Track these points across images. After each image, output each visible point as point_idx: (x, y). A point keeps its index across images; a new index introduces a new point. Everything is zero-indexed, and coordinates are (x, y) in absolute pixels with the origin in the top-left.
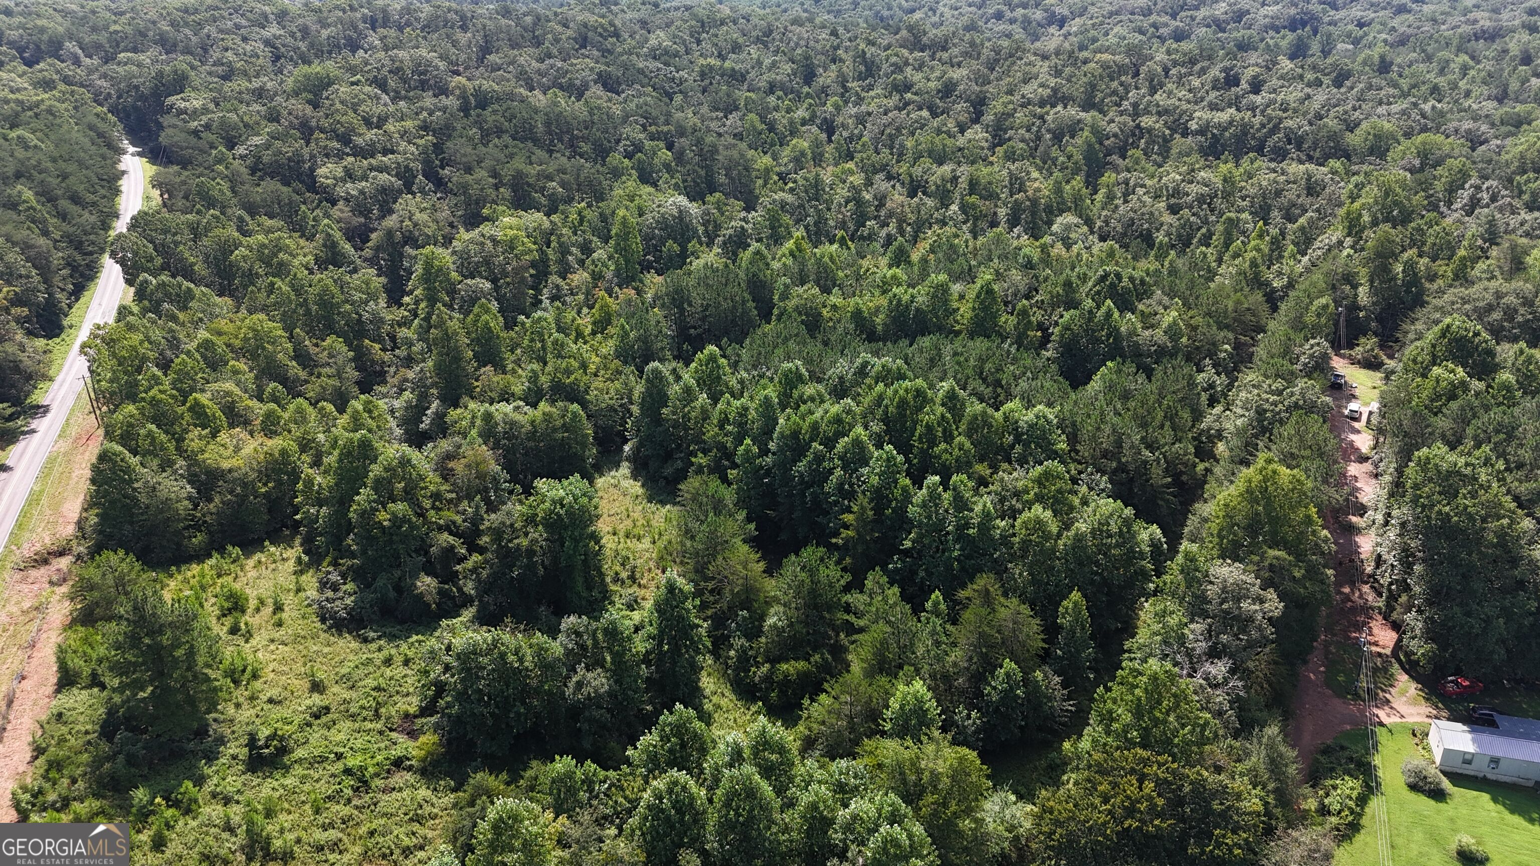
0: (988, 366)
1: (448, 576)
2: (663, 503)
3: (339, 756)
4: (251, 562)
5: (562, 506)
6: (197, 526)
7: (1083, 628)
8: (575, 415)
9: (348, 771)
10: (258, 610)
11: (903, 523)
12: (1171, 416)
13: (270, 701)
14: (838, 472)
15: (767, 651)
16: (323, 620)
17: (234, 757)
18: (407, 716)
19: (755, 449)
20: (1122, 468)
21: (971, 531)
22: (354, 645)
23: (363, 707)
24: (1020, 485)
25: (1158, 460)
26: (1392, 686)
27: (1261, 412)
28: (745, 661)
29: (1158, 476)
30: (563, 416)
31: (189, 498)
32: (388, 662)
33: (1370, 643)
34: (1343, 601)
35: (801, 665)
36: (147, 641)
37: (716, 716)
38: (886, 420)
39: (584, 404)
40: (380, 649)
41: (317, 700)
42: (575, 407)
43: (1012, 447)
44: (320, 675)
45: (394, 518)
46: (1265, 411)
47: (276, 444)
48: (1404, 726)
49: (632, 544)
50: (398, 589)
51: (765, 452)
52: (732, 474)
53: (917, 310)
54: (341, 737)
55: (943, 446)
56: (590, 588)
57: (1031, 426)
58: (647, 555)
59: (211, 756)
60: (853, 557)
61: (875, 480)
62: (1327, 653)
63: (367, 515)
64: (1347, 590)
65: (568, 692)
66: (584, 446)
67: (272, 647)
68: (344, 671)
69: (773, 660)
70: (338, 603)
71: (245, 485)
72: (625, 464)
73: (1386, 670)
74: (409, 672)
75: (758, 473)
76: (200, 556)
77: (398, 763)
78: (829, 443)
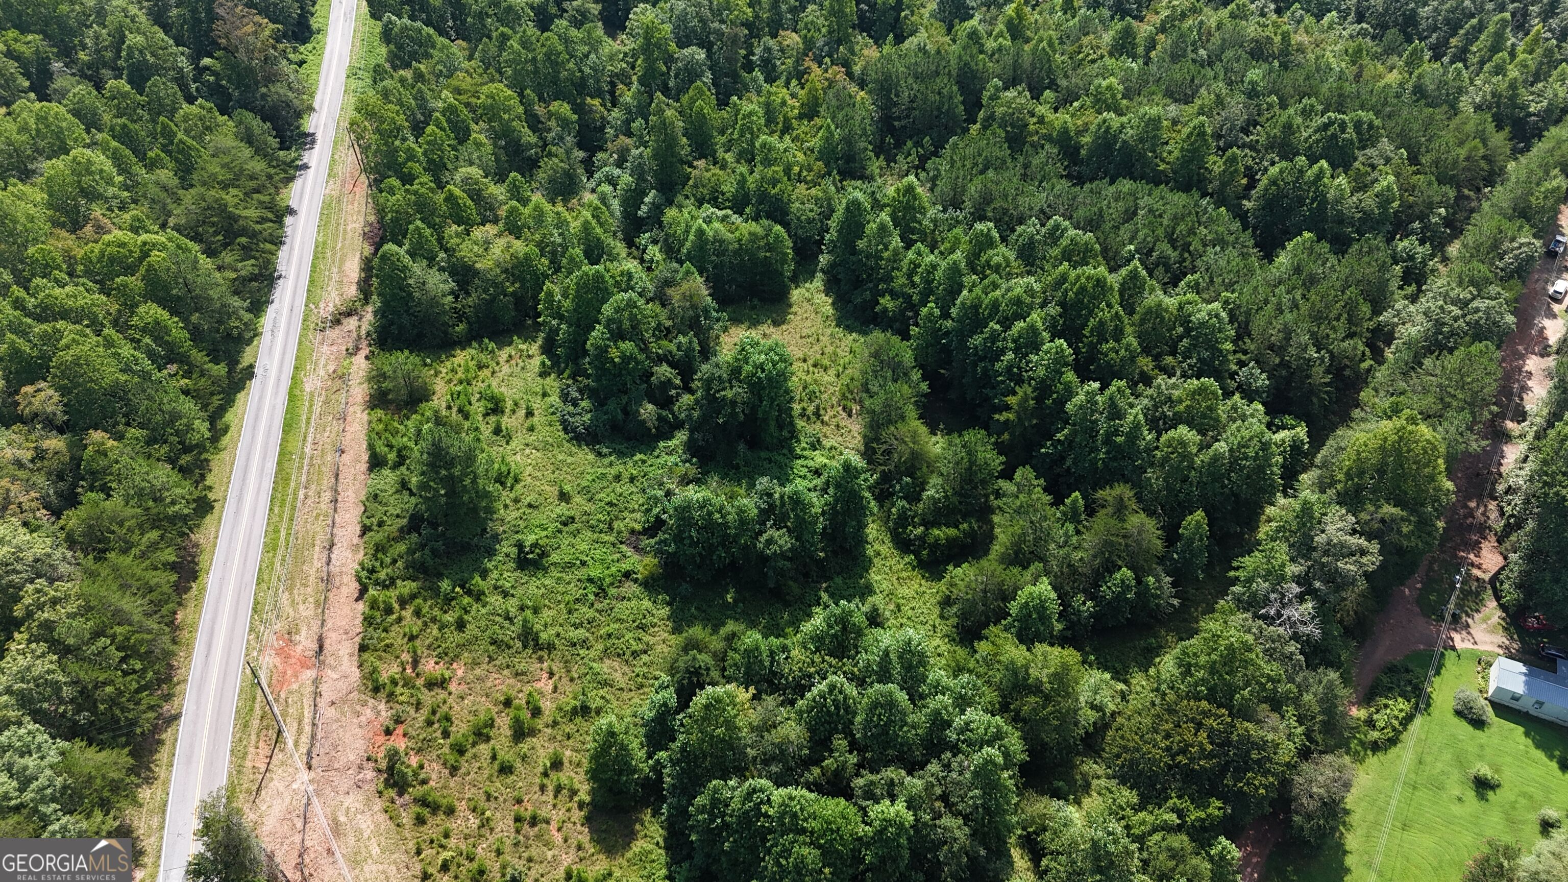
0: (1182, 228)
1: (665, 402)
2: (850, 329)
3: (584, 563)
4: (503, 355)
5: (763, 371)
6: (460, 316)
7: (1201, 540)
8: (777, 237)
9: (590, 580)
10: (514, 412)
11: (1059, 414)
12: (1351, 308)
13: (530, 506)
14: (1010, 356)
15: (923, 514)
16: (565, 430)
17: (507, 555)
18: (633, 532)
19: (937, 312)
20: (1284, 364)
21: (1119, 439)
22: (591, 457)
23: (599, 521)
24: (1176, 393)
25: (1322, 359)
26: (1478, 611)
27: (1439, 324)
28: (903, 520)
29: (1319, 376)
30: (767, 235)
31: (452, 292)
32: (618, 478)
33: (1473, 565)
34: (1466, 517)
35: (952, 532)
36: (444, 472)
37: (875, 560)
38: (1062, 304)
39: (786, 225)
40: (611, 464)
41: (562, 509)
42: (778, 228)
43: (1181, 338)
44: (567, 488)
45: (623, 357)
46: (1444, 324)
47: (519, 246)
48: (1472, 653)
49: (819, 375)
50: (626, 412)
51: (946, 315)
52: (914, 330)
53: (1124, 142)
54: (584, 546)
55: (1111, 344)
56: (781, 427)
57: (1203, 324)
58: (832, 389)
59: (491, 553)
60: (1011, 434)
61: (1041, 372)
62: (1430, 568)
63: (602, 351)
64: (1473, 504)
65: (760, 546)
66: (784, 261)
67: (528, 451)
68: (584, 483)
69: (928, 524)
70: (578, 418)
71: (495, 285)
72: (819, 275)
73: (1478, 594)
74: (634, 489)
75: (936, 334)
76: (464, 343)
77: (627, 575)
78: (1007, 324)
